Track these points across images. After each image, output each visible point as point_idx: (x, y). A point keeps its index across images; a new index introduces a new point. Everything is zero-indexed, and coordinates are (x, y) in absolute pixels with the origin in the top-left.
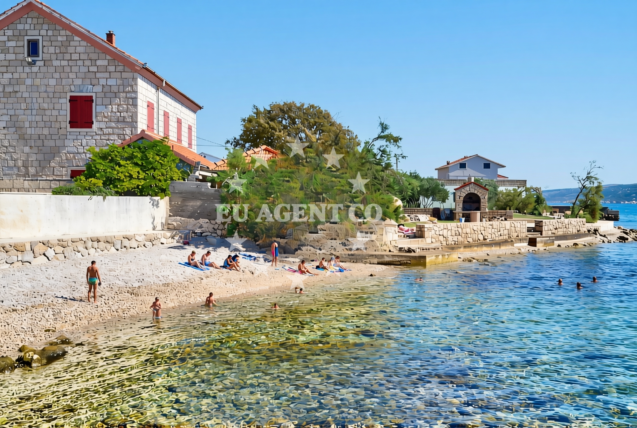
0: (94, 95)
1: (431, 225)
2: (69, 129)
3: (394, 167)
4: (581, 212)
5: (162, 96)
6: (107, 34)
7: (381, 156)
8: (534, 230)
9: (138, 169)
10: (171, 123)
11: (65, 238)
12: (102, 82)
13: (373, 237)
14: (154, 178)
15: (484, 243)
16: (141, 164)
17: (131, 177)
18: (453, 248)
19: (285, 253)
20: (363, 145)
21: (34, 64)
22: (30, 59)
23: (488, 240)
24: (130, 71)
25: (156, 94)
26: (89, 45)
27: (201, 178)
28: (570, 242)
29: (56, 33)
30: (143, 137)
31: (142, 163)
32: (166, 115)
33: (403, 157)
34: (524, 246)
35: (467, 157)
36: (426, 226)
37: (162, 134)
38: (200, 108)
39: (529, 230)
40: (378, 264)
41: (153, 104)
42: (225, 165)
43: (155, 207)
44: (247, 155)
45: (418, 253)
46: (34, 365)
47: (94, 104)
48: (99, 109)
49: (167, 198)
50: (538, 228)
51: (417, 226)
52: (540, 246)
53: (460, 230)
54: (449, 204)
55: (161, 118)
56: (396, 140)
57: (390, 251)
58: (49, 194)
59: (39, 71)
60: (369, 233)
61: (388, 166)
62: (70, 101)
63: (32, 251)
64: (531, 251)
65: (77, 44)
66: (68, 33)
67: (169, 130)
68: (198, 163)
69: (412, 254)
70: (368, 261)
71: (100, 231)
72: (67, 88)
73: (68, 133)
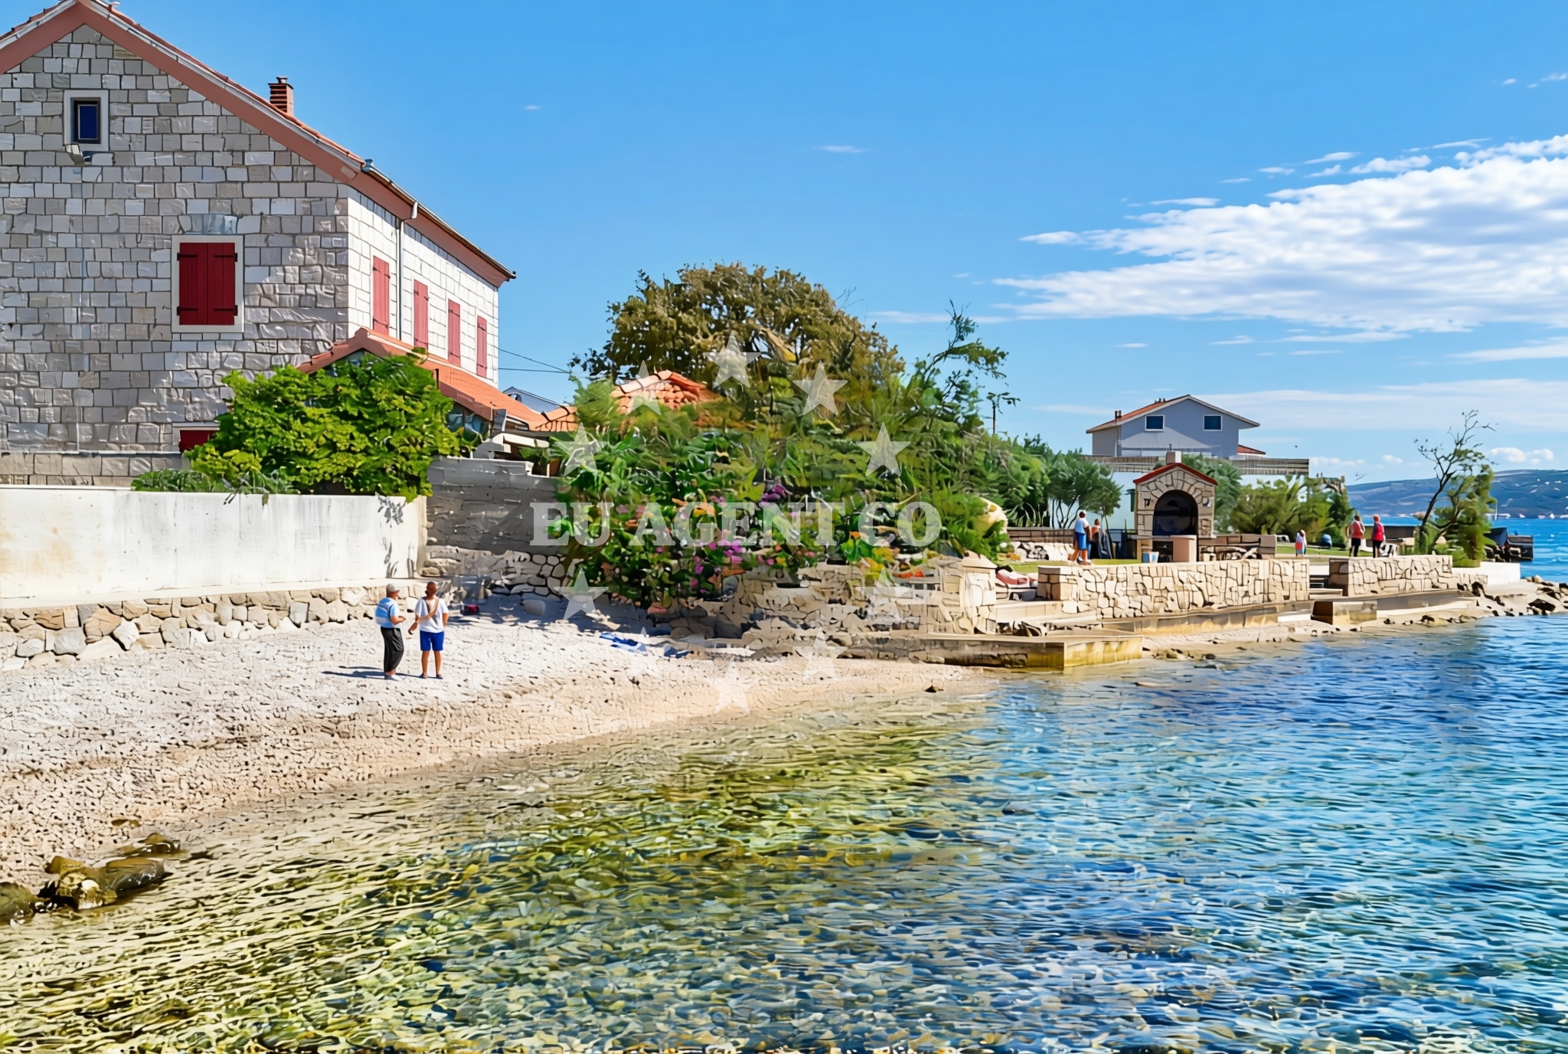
0: (238, 242)
1: (1076, 569)
2: (177, 326)
3: (987, 425)
4: (1442, 540)
5: (408, 242)
6: (272, 86)
7: (957, 397)
8: (1326, 582)
9: (350, 428)
10: (432, 313)
11: (163, 596)
12: (261, 206)
13: (936, 597)
14: (391, 448)
15: (1204, 614)
16: (356, 414)
17: (332, 446)
18: (1129, 625)
19: (716, 636)
20: (910, 370)
21: (89, 160)
22: (75, 150)
23: (1215, 607)
24: (330, 178)
25: (394, 239)
26: (225, 112)
27: (507, 449)
28: (1415, 613)
29: (143, 82)
30: (362, 346)
31: (360, 413)
32: (420, 292)
33: (1011, 401)
34: (1303, 623)
35: (1165, 402)
36: (1064, 570)
37: (408, 340)
38: (508, 277)
39: (1315, 582)
40: (948, 662)
41: (386, 264)
42: (571, 418)
43: (392, 521)
44: (622, 394)
45: (1047, 637)
46: (85, 905)
47: (239, 265)
48: (252, 274)
49: (421, 500)
50: (1337, 579)
51: (1041, 571)
52: (1341, 623)
53: (1147, 581)
54: (1122, 518)
55: (408, 300)
56: (992, 358)
57: (976, 631)
58: (125, 491)
59: (99, 180)
60: (925, 586)
61: (971, 422)
62: (180, 257)
63: (81, 629)
64: (1320, 633)
65: (196, 109)
66: (175, 83)
67: (427, 331)
68: (500, 414)
69: (1031, 639)
70: (921, 655)
71: (252, 580)
72: (172, 224)
73: (176, 337)
